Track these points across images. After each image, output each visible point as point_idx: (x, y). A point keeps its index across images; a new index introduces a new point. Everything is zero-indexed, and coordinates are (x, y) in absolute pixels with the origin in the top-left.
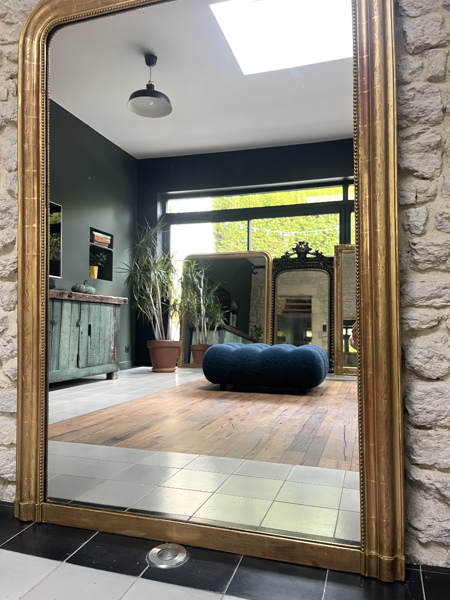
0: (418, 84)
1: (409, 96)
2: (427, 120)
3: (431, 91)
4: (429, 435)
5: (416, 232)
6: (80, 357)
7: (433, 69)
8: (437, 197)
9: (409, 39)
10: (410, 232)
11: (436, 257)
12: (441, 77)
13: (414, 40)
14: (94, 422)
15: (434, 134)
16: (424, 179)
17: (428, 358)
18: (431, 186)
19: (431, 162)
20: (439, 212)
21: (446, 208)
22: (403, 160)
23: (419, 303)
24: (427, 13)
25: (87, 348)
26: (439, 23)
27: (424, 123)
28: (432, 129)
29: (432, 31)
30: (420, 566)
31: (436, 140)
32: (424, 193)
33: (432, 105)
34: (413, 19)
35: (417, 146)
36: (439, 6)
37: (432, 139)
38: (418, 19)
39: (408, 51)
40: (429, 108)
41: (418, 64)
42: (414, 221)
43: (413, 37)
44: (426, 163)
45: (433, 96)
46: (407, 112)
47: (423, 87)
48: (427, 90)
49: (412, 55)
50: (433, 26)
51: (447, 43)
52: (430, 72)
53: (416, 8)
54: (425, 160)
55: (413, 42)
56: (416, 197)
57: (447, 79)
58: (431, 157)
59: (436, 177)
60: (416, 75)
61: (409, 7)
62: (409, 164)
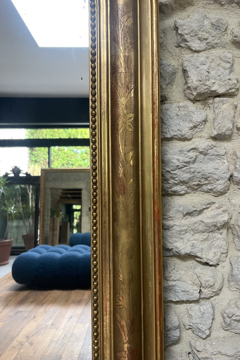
1: (190, 158)
2: (211, 190)
3: (216, 153)
5: (200, 334)
7: (220, 125)
9: (190, 81)
12: (228, 135)
13: (198, 83)
15: (220, 211)
16: (207, 264)
19: (217, 243)
20: (227, 311)
21: (236, 309)
22: (183, 242)
24: (213, 47)
26: (228, 65)
29: (220, 74)
31: (223, 219)
32: (210, 287)
33: (217, 172)
34: (196, 54)
35: (200, 225)
36: (228, 41)
37: (217, 218)
38: (202, 55)
39: (188, 96)
40: (213, 176)
41: (200, 116)
42: (198, 323)
43: (196, 80)
44: (210, 246)
45: (218, 159)
46: (186, 177)
47: (207, 147)
48: (211, 151)
49: (193, 101)
50: (220, 68)
51: (236, 92)
52: (216, 128)
53: (200, 40)
54: (210, 242)
55: (195, 85)
56: (200, 292)
57: (234, 138)
58: (215, 238)
59: (222, 262)
60: (199, 130)
61: (192, 36)
62: (192, 249)
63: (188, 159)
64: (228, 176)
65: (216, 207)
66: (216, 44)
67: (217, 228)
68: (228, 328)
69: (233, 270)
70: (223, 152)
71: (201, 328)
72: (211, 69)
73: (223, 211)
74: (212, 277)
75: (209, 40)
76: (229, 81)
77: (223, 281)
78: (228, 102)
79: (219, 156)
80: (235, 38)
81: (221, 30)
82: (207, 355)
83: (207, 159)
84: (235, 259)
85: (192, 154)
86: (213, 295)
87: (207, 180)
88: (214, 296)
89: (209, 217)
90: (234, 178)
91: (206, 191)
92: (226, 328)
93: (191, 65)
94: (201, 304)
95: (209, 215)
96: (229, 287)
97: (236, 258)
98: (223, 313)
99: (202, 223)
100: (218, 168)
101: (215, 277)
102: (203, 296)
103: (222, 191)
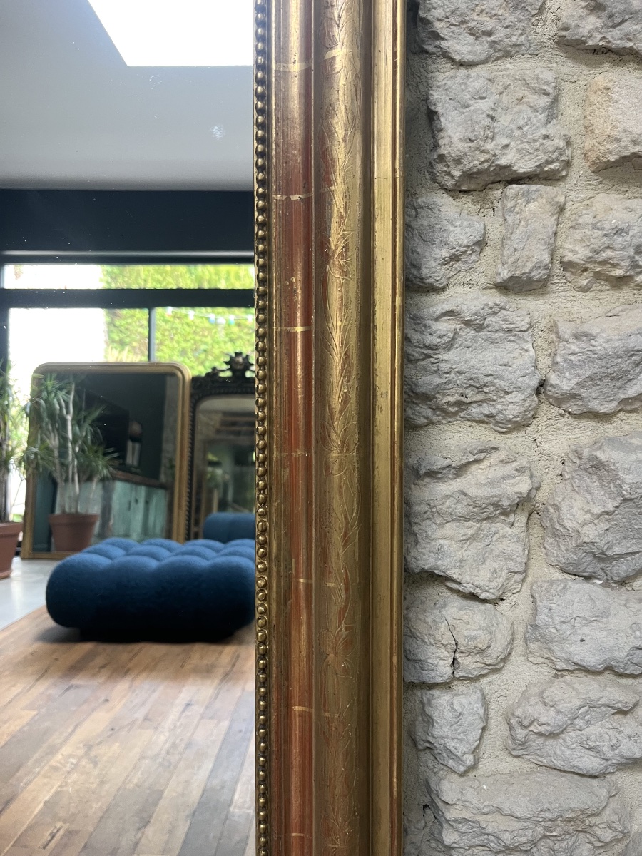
1: (439, 337)
2: (492, 416)
3: (505, 326)
5: (451, 763)
7: (517, 255)
9: (446, 140)
10: (434, 757)
12: (538, 281)
13: (463, 147)
15: (509, 469)
16: (473, 597)
19: (501, 547)
20: (519, 712)
22: (417, 543)
24: (508, 55)
29: (521, 123)
31: (517, 489)
32: (478, 653)
33: (508, 372)
34: (463, 72)
35: (459, 501)
36: (545, 39)
37: (503, 486)
38: (478, 75)
39: (439, 179)
40: (496, 381)
41: (468, 230)
42: (447, 738)
43: (461, 137)
44: (484, 555)
45: (511, 341)
46: (430, 384)
47: (483, 309)
48: (494, 319)
49: (453, 193)
50: (524, 107)
51: (562, 170)
52: (506, 263)
53: (473, 35)
54: (483, 545)
55: (458, 153)
56: (453, 663)
57: (554, 287)
58: (497, 535)
59: (511, 594)
60: (464, 267)
61: (452, 25)
62: (437, 559)
63: (433, 340)
64: (534, 383)
65: (501, 458)
66: (515, 45)
67: (501, 510)
68: (521, 752)
69: (538, 613)
70: (523, 323)
71: (452, 749)
72: (500, 110)
73: (517, 470)
74: (484, 629)
75: (498, 35)
76: (545, 141)
77: (512, 640)
78: (541, 196)
79: (514, 333)
80: (563, 33)
81: (527, 10)
82: (466, 815)
83: (483, 339)
84: (543, 588)
85: (445, 327)
86: (485, 672)
87: (481, 392)
88: (488, 673)
89: (480, 484)
90: (550, 388)
91: (477, 419)
92: (515, 751)
93: (448, 98)
94: (455, 692)
95: (482, 479)
96: (527, 654)
97: (546, 584)
98: (510, 716)
99: (465, 498)
100: (510, 364)
101: (493, 629)
102: (461, 674)
103: (518, 419)
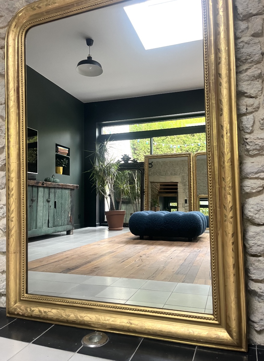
0: (245, 39)
3: (254, 43)
4: (259, 261)
5: (247, 131)
6: (50, 221)
7: (255, 28)
8: (260, 109)
9: (239, 11)
10: (244, 131)
11: (260, 146)
13: (242, 11)
14: (56, 260)
15: (257, 69)
17: (257, 211)
18: (255, 102)
19: (256, 86)
23: (251, 176)
25: (54, 215)
27: (251, 63)
28: (255, 66)
29: (253, 5)
30: (256, 346)
31: (258, 72)
32: (251, 106)
33: (255, 51)
35: (246, 77)
37: (255, 72)
39: (238, 18)
40: (253, 53)
41: (245, 26)
42: (246, 124)
45: (255, 45)
47: (249, 40)
48: (251, 42)
49: (241, 21)
52: (253, 30)
54: (252, 86)
56: (246, 109)
58: (255, 83)
59: (259, 96)
60: (244, 33)
62: (241, 88)
63: (239, 47)
64: (261, 52)
67: (255, 78)
70: (257, 42)
76: (258, 7)
78: (259, 17)
82: (251, 140)
83: (250, 46)
85: (241, 44)
87: (250, 56)
88: (254, 111)
89: (251, 73)
102: (248, 112)
103: (258, 61)
